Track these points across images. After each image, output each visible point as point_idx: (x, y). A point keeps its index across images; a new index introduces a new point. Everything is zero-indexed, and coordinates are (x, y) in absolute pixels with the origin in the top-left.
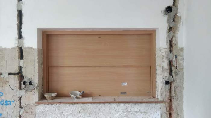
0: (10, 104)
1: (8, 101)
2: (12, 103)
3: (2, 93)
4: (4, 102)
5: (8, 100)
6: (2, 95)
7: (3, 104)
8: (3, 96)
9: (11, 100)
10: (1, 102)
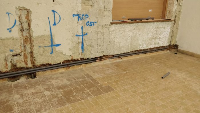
3: (88, 16)
10: (87, 23)
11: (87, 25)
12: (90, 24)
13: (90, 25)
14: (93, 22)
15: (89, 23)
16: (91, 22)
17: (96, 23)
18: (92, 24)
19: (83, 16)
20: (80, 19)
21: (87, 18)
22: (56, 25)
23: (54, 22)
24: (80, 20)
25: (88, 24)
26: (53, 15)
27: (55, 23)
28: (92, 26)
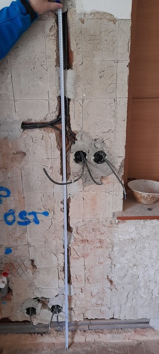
0: (37, 222)
1: (30, 214)
2: (40, 217)
3: (8, 191)
7: (14, 221)
8: (11, 198)
9: (36, 211)
10: (6, 216)
11: (9, 223)
12: (18, 219)
13: (20, 223)
14: (34, 213)
15: (17, 214)
16: (23, 214)
17: (46, 214)
18: (31, 218)
25: (10, 218)
28: (28, 226)
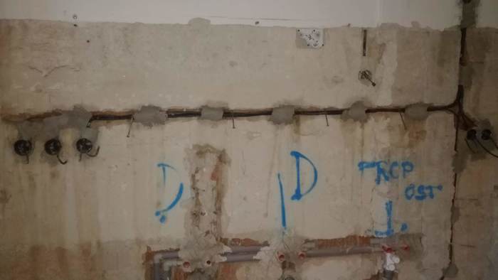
0: (432, 196)
1: (427, 188)
2: (435, 191)
3: (412, 166)
4: (416, 188)
5: (426, 184)
6: (411, 170)
7: (412, 195)
8: (413, 173)
9: (432, 185)
10: (407, 190)
11: (409, 198)
12: (417, 194)
13: (418, 198)
14: (430, 188)
16: (421, 188)
17: (440, 188)
18: (427, 192)
19: (396, 168)
20: (382, 177)
21: (407, 174)
22: (303, 198)
23: (296, 187)
24: (382, 182)
25: (410, 193)
26: (295, 166)
27: (298, 191)
28: (424, 201)
